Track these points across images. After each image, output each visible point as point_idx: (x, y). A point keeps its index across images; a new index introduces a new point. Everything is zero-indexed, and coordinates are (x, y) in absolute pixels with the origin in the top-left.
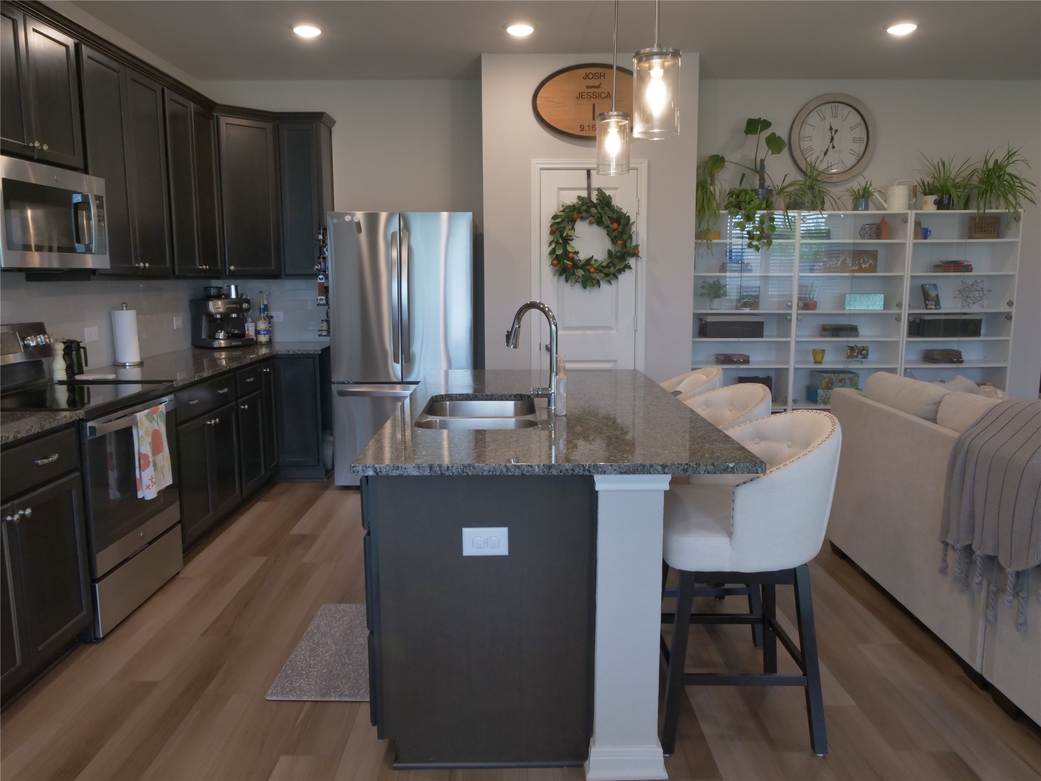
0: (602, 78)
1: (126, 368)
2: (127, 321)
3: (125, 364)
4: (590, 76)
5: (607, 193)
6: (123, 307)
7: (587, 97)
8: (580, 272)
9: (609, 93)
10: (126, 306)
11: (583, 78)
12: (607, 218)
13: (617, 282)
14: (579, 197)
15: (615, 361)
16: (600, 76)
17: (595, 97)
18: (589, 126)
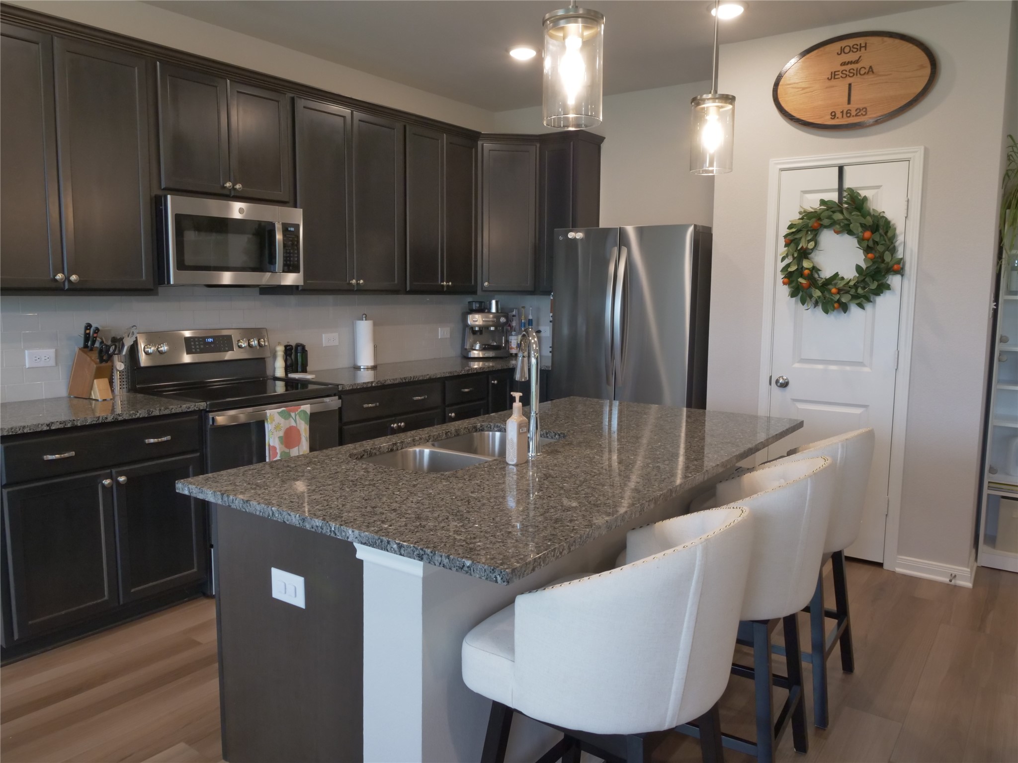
0: (863, 49)
1: (360, 370)
2: (364, 329)
3: (360, 366)
4: (847, 50)
5: (863, 193)
6: (363, 317)
7: (841, 77)
8: (817, 293)
9: (871, 67)
10: (366, 317)
11: (838, 54)
12: (859, 225)
13: (874, 307)
14: (823, 202)
15: (865, 406)
16: (860, 48)
17: (851, 75)
18: (842, 112)
